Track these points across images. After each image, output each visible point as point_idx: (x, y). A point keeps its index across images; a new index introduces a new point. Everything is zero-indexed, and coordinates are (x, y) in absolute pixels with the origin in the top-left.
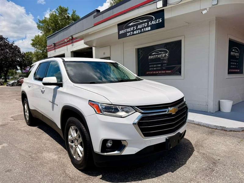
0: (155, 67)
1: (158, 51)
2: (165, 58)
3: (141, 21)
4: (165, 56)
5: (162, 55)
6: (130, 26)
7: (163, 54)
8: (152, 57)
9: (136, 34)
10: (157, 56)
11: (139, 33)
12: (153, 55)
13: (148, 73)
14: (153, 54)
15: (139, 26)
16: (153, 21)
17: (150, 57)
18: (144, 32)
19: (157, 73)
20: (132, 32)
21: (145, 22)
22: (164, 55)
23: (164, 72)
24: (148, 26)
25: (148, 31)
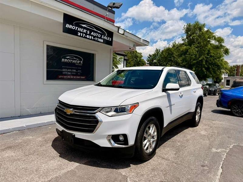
0: (69, 72)
1: (73, 56)
2: (80, 65)
3: (95, 30)
4: (80, 63)
5: (77, 62)
6: (82, 26)
7: (78, 60)
8: (66, 60)
9: (89, 39)
10: (72, 61)
11: (91, 39)
12: (68, 59)
13: (60, 77)
14: (67, 57)
15: (93, 33)
16: (105, 37)
17: (63, 60)
18: (97, 41)
19: (72, 78)
20: (84, 35)
21: (99, 33)
22: (78, 62)
23: (79, 77)
24: (101, 38)
25: (101, 42)
